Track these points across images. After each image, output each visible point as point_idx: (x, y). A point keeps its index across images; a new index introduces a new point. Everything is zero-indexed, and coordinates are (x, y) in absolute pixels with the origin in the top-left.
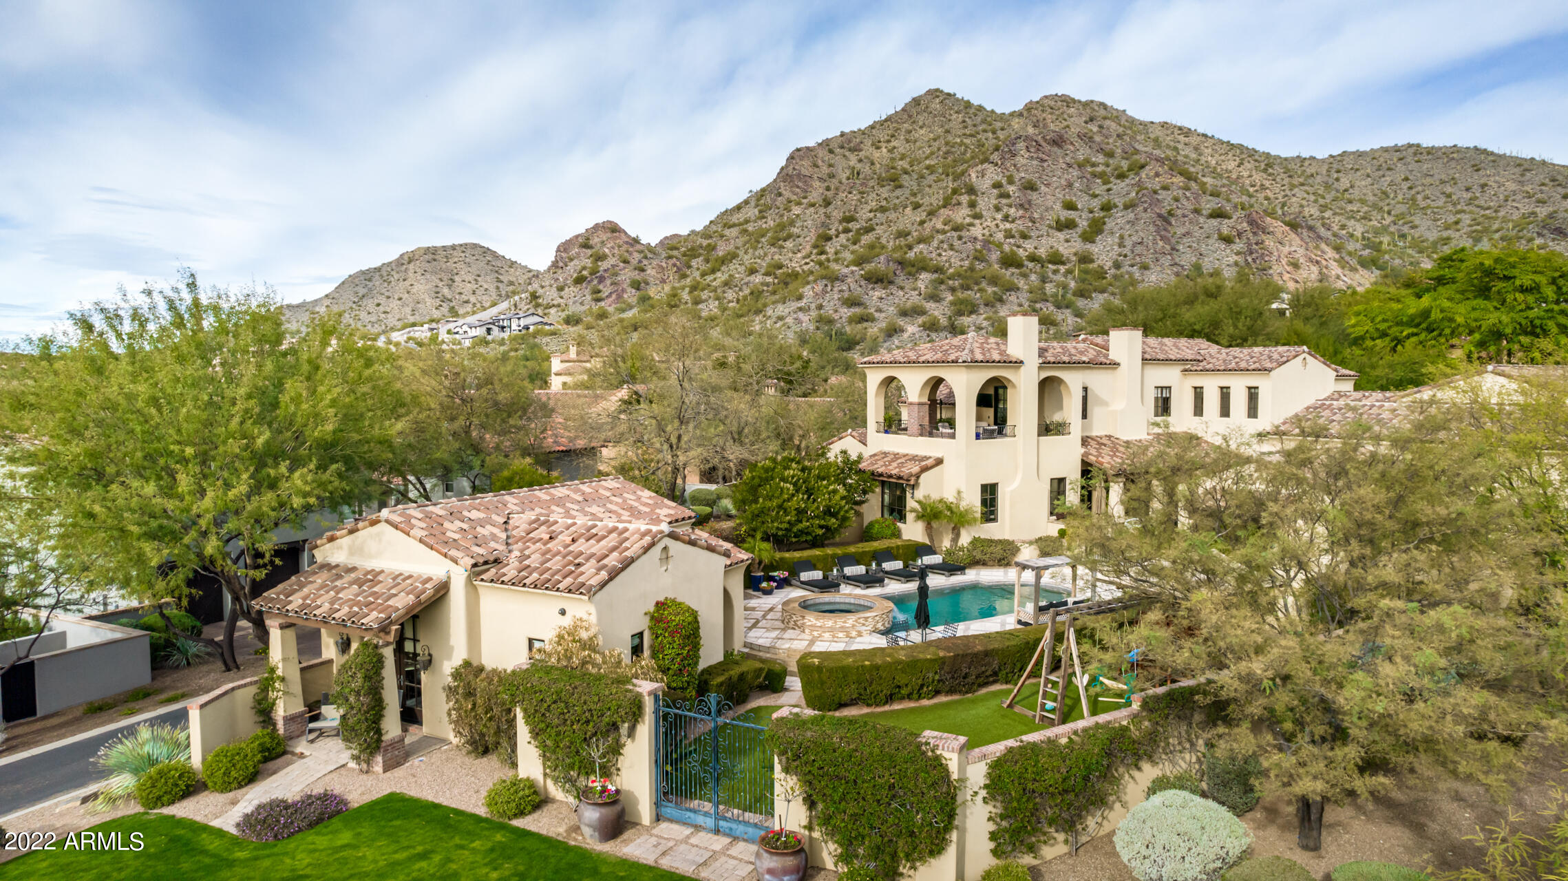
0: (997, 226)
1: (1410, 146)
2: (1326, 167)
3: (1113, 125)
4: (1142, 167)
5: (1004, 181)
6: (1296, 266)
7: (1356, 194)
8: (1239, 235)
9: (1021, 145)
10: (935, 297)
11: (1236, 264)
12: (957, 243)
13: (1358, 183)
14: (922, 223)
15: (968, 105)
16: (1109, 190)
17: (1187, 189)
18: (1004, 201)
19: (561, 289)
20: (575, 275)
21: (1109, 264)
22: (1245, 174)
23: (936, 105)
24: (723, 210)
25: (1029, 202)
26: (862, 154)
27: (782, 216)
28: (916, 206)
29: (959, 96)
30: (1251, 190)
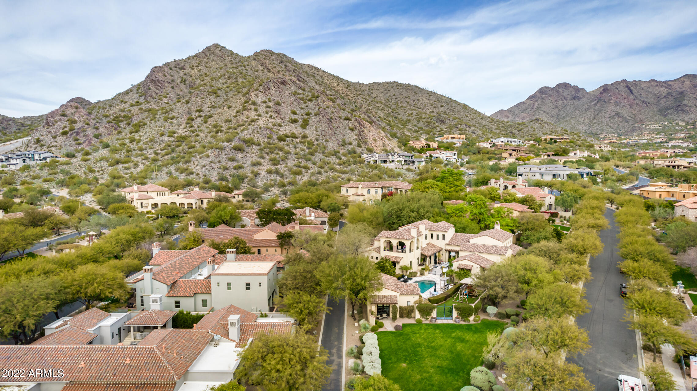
0: (268, 120)
1: (395, 82)
2: (368, 88)
3: (290, 65)
4: (318, 97)
5: (267, 100)
6: (375, 140)
7: (378, 99)
8: (355, 128)
9: (271, 85)
10: (263, 157)
11: (356, 139)
12: (259, 130)
13: (379, 95)
14: (236, 116)
15: (232, 53)
16: (307, 106)
17: (335, 108)
18: (269, 109)
19: (54, 137)
20: (61, 131)
21: (313, 139)
22: (340, 89)
23: (217, 51)
24: (118, 92)
25: (279, 110)
26: (186, 71)
27: (158, 102)
28: (229, 107)
29: (227, 48)
30: (343, 95)
